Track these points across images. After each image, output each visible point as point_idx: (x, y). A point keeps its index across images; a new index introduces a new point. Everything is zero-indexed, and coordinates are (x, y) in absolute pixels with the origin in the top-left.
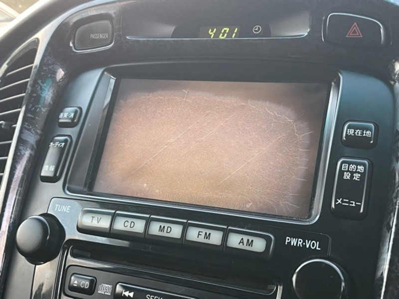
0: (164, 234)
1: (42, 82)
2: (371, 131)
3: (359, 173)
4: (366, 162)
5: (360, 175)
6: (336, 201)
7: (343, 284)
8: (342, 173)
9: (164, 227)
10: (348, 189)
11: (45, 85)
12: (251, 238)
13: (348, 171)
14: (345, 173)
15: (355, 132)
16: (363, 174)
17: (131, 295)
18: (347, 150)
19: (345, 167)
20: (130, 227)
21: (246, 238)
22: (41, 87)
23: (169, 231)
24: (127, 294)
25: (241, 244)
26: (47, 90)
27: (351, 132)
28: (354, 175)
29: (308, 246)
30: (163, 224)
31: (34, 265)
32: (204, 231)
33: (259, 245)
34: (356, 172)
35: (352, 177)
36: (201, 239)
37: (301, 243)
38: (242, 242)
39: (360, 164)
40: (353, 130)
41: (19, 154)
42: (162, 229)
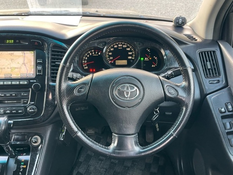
4: (41, 66)
6: (38, 73)
8: (38, 69)
10: (39, 71)
16: (41, 68)
18: (38, 64)
19: (38, 67)
21: (23, 82)
24: (2, 95)
27: (38, 61)
29: (34, 81)
32: (15, 82)
33: (26, 83)
36: (15, 83)
38: (23, 83)
42: (7, 83)
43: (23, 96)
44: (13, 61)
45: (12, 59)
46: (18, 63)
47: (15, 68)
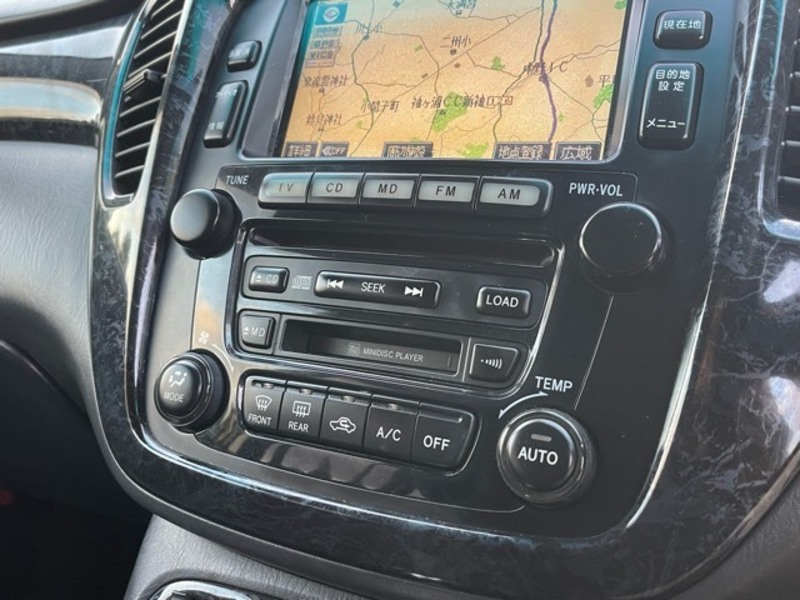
0: (387, 195)
1: (203, 8)
2: (700, 20)
3: (682, 80)
4: (692, 65)
5: (683, 84)
6: (646, 123)
7: (659, 241)
8: (655, 83)
9: (386, 186)
10: (666, 103)
11: (207, 12)
12: (516, 188)
13: (665, 79)
14: (661, 83)
15: (675, 23)
16: (687, 82)
17: (340, 284)
18: (665, 54)
19: (660, 74)
20: (337, 191)
21: (508, 189)
22: (201, 14)
23: (393, 190)
24: (334, 284)
25: (502, 197)
26: (209, 18)
27: (670, 24)
28: (675, 84)
29: (603, 193)
30: (384, 183)
31: (198, 261)
32: (446, 185)
33: (528, 197)
34: (677, 80)
35: (671, 86)
36: (442, 197)
37: (592, 189)
38: (503, 194)
39: (684, 69)
40: (673, 22)
41: (172, 108)
42: (382, 189)
43: (486, 310)
44: (460, 49)
45: (456, 41)
46: (497, 66)
47: (467, 102)
